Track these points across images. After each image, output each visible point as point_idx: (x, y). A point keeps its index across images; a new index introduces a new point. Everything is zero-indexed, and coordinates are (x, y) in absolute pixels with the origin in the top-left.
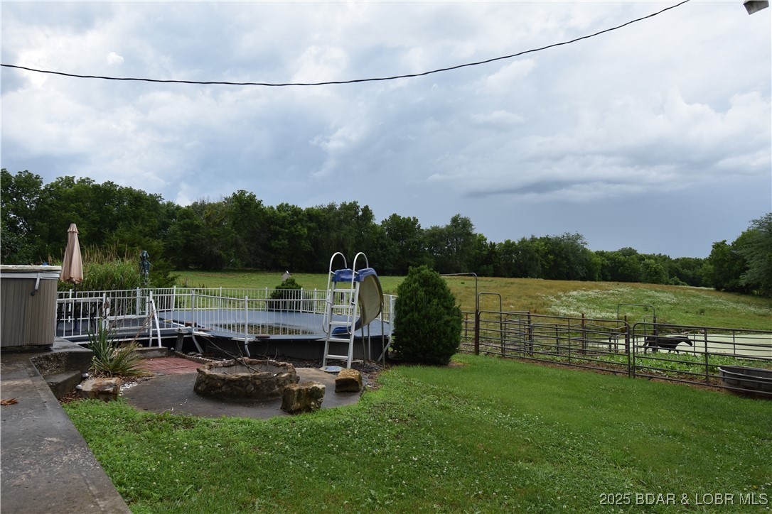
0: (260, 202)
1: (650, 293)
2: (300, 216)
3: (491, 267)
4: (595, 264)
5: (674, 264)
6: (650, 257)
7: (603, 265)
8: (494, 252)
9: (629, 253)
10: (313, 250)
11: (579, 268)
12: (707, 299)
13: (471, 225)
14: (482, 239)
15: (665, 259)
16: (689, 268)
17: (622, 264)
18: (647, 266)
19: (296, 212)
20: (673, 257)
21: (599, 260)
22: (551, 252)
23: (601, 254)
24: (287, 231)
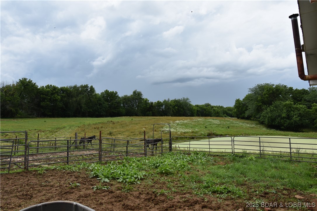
0: (35, 84)
1: (210, 120)
2: (57, 90)
3: (151, 112)
4: (194, 110)
5: (224, 109)
6: (215, 107)
7: (197, 110)
8: (152, 106)
9: (208, 105)
10: (64, 106)
11: (188, 112)
12: (232, 122)
13: (142, 95)
14: (146, 100)
15: (222, 107)
16: (230, 111)
17: (205, 110)
18: (214, 110)
19: (55, 88)
20: (225, 107)
21: (196, 108)
22: (176, 105)
23: (197, 106)
24: (49, 97)
